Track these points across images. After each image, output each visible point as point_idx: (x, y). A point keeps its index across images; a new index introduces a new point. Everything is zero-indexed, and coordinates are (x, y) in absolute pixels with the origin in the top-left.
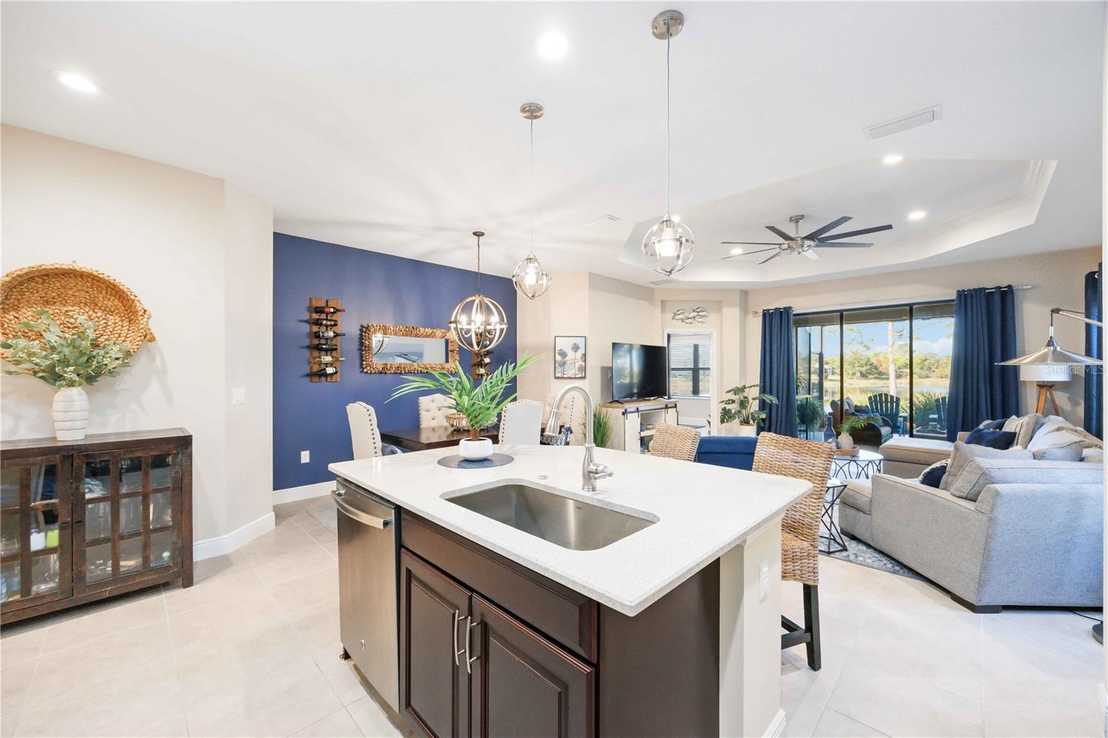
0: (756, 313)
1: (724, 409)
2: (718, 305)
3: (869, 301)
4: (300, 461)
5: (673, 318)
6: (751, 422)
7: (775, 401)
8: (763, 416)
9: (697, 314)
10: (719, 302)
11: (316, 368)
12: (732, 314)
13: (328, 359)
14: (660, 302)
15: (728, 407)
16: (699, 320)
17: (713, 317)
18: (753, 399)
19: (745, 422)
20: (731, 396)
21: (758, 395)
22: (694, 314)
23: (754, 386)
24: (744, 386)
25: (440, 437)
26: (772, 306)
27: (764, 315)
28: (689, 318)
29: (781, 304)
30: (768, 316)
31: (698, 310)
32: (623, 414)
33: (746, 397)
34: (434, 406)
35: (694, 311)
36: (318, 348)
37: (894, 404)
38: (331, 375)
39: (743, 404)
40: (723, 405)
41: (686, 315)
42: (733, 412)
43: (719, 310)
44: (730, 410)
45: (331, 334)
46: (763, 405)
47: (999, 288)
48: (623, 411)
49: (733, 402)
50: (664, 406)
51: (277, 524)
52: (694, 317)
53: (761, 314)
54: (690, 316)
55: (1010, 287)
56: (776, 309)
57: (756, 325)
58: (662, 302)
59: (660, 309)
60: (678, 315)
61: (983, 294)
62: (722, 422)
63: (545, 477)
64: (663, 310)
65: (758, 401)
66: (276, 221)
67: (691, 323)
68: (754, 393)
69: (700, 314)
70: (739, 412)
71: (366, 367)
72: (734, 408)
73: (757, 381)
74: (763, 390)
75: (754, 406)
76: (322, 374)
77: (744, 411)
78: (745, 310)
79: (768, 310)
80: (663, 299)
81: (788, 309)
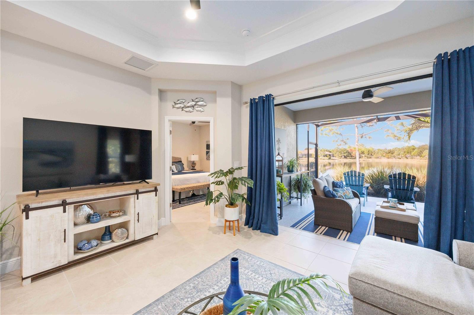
0: (246, 103)
2: (214, 95)
5: (173, 107)
9: (194, 103)
10: (215, 93)
12: (225, 104)
14: (157, 91)
21: (246, 177)
24: (232, 168)
26: (257, 96)
27: (251, 104)
28: (188, 107)
30: (254, 105)
31: (196, 100)
33: (235, 179)
35: (193, 101)
37: (357, 178)
43: (215, 100)
49: (221, 183)
52: (193, 106)
53: (249, 104)
56: (260, 98)
58: (160, 91)
59: (158, 99)
60: (178, 104)
64: (162, 99)
68: (242, 174)
69: (198, 103)
78: (239, 101)
79: (254, 99)
80: (161, 88)
81: (269, 97)
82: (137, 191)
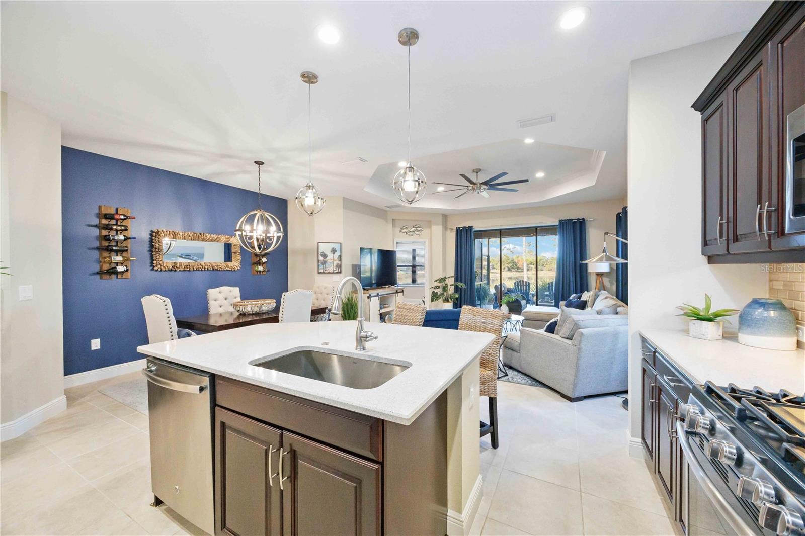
0: (452, 229)
1: (433, 292)
2: (429, 224)
3: (515, 225)
4: (91, 349)
5: (400, 231)
6: (450, 300)
7: (464, 286)
8: (457, 296)
9: (415, 229)
10: (429, 222)
11: (106, 267)
12: (437, 230)
13: (119, 259)
14: (391, 221)
15: (436, 291)
16: (417, 233)
17: (426, 232)
18: (451, 285)
19: (446, 300)
20: (437, 284)
21: (453, 283)
22: (413, 229)
23: (451, 277)
24: (445, 277)
25: (226, 321)
26: (461, 226)
27: (457, 231)
28: (410, 232)
29: (467, 224)
30: (459, 232)
31: (416, 227)
32: (368, 297)
33: (446, 284)
34: (221, 296)
35: (414, 227)
36: (109, 250)
37: (527, 286)
38: (122, 272)
39: (445, 288)
40: (433, 290)
41: (409, 229)
42: (439, 294)
43: (430, 227)
44: (437, 293)
45: (122, 237)
46: (457, 289)
47: (578, 219)
48: (368, 295)
49: (439, 287)
50: (395, 291)
51: (69, 406)
52: (414, 231)
53: (455, 230)
54: (411, 230)
55: (583, 219)
56: (464, 227)
57: (452, 237)
58: (393, 220)
59: (391, 225)
60: (404, 229)
61: (571, 223)
62: (432, 300)
63: (327, 344)
64: (394, 225)
65: (453, 286)
66: (64, 136)
67: (412, 235)
68: (451, 281)
69: (418, 229)
70: (443, 294)
71: (157, 266)
72: (439, 291)
73: (453, 274)
74: (456, 280)
75: (451, 290)
76: (112, 272)
77: (445, 293)
78: (445, 228)
79: (459, 228)
80: (393, 218)
81: (471, 228)
82: (397, 291)
